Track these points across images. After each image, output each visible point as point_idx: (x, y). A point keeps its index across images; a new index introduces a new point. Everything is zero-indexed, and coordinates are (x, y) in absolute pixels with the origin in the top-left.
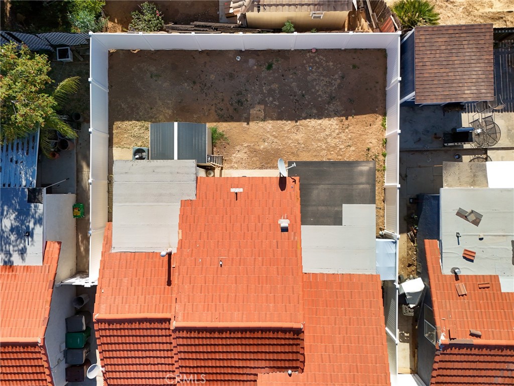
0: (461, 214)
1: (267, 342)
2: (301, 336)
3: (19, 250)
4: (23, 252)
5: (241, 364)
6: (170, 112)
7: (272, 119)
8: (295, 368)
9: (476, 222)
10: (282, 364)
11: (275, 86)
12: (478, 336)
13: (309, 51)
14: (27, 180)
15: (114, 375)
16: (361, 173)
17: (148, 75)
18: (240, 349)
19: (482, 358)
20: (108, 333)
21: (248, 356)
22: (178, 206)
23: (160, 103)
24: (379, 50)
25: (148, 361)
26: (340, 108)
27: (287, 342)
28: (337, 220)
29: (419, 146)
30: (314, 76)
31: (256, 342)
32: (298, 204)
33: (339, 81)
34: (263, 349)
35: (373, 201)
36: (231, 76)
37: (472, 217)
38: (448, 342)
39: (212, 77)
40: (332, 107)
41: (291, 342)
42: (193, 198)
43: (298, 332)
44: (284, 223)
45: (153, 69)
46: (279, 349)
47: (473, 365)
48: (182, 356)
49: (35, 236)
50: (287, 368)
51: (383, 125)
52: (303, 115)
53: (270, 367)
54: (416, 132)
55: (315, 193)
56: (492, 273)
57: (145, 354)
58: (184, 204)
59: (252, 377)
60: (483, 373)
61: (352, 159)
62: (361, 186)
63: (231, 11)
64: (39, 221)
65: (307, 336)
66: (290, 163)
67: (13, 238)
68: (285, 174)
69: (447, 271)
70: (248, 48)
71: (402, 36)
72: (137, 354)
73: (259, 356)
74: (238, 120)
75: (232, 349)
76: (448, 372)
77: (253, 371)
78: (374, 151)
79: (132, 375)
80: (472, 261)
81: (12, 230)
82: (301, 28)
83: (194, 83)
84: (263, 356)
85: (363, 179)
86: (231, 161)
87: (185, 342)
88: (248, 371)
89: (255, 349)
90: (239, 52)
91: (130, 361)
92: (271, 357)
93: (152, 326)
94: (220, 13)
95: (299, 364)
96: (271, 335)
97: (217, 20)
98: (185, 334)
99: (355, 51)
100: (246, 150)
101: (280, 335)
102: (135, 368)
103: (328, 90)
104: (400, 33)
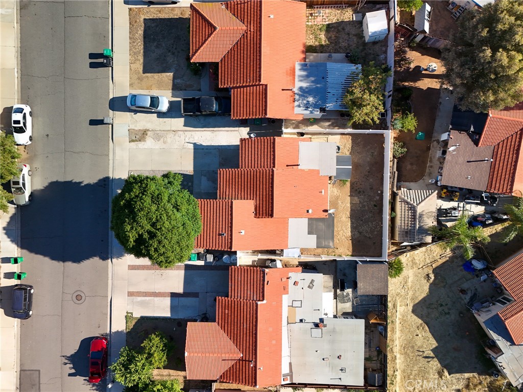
0: (312, 281)
1: (267, 204)
2: (270, 217)
3: (299, 104)
4: (299, 106)
5: (258, 194)
6: (356, 161)
7: (351, 207)
8: (256, 214)
9: (309, 287)
10: (258, 209)
11: (366, 208)
12: (267, 284)
13: (382, 224)
14: (329, 106)
15: (250, 143)
16: (329, 243)
17: (373, 151)
18: (264, 194)
19: (258, 285)
20: (269, 142)
21: (261, 197)
22: (317, 168)
23: (360, 156)
24: (382, 254)
25: (256, 157)
26: (356, 236)
27: (267, 211)
28: (310, 233)
29: (338, 271)
30: (371, 225)
31: (267, 200)
32: (317, 217)
33: (368, 236)
34: (264, 202)
35: (318, 247)
36: (371, 189)
37: (311, 285)
38: (266, 272)
39: (371, 180)
40: (356, 233)
41: (267, 213)
42: (320, 175)
43: (272, 216)
44: (310, 211)
45: (376, 153)
46: (264, 208)
47: (255, 283)
48: (261, 172)
49: (306, 111)
50: (256, 211)
51: (348, 255)
52: (353, 220)
53: (256, 205)
54: (345, 269)
55: (321, 224)
56: (289, 292)
57: (259, 156)
58: (318, 171)
59: (252, 198)
60: (252, 287)
61: (335, 239)
62: (324, 243)
63: (402, 189)
64: (311, 112)
65: (270, 219)
66: (334, 214)
67: (305, 102)
68: (329, 212)
69: (290, 274)
70: (384, 196)
71: (386, 261)
72: (259, 152)
73: (261, 201)
74: (351, 192)
75: (264, 191)
76: (252, 273)
77: (255, 198)
78: (337, 251)
79: (250, 150)
80: (294, 284)
81: (308, 101)
82: (393, 220)
83: (369, 172)
84: (261, 202)
85: (326, 243)
86: (333, 188)
87: (268, 173)
88: (255, 196)
89: (264, 200)
90: (382, 192)
91: (256, 149)
92: (261, 205)
93: (272, 160)
94: (402, 183)
95: (258, 216)
96: (270, 206)
97: (398, 181)
98: (271, 173)
99: (382, 244)
100: (338, 195)
101: (270, 209)
102: (253, 151)
103: (364, 231)
104: (387, 260)
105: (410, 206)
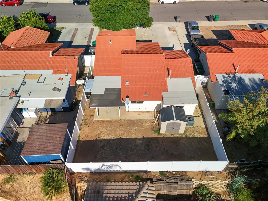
6: (181, 141)
9: (55, 88)
11: (130, 153)
23: (187, 145)
49: (221, 81)
51: (80, 136)
52: (117, 141)
58: (166, 90)
64: (222, 85)
67: (230, 81)
78: (86, 126)
80: (60, 78)
100: (144, 126)
103: (104, 151)
105: (134, 195)
